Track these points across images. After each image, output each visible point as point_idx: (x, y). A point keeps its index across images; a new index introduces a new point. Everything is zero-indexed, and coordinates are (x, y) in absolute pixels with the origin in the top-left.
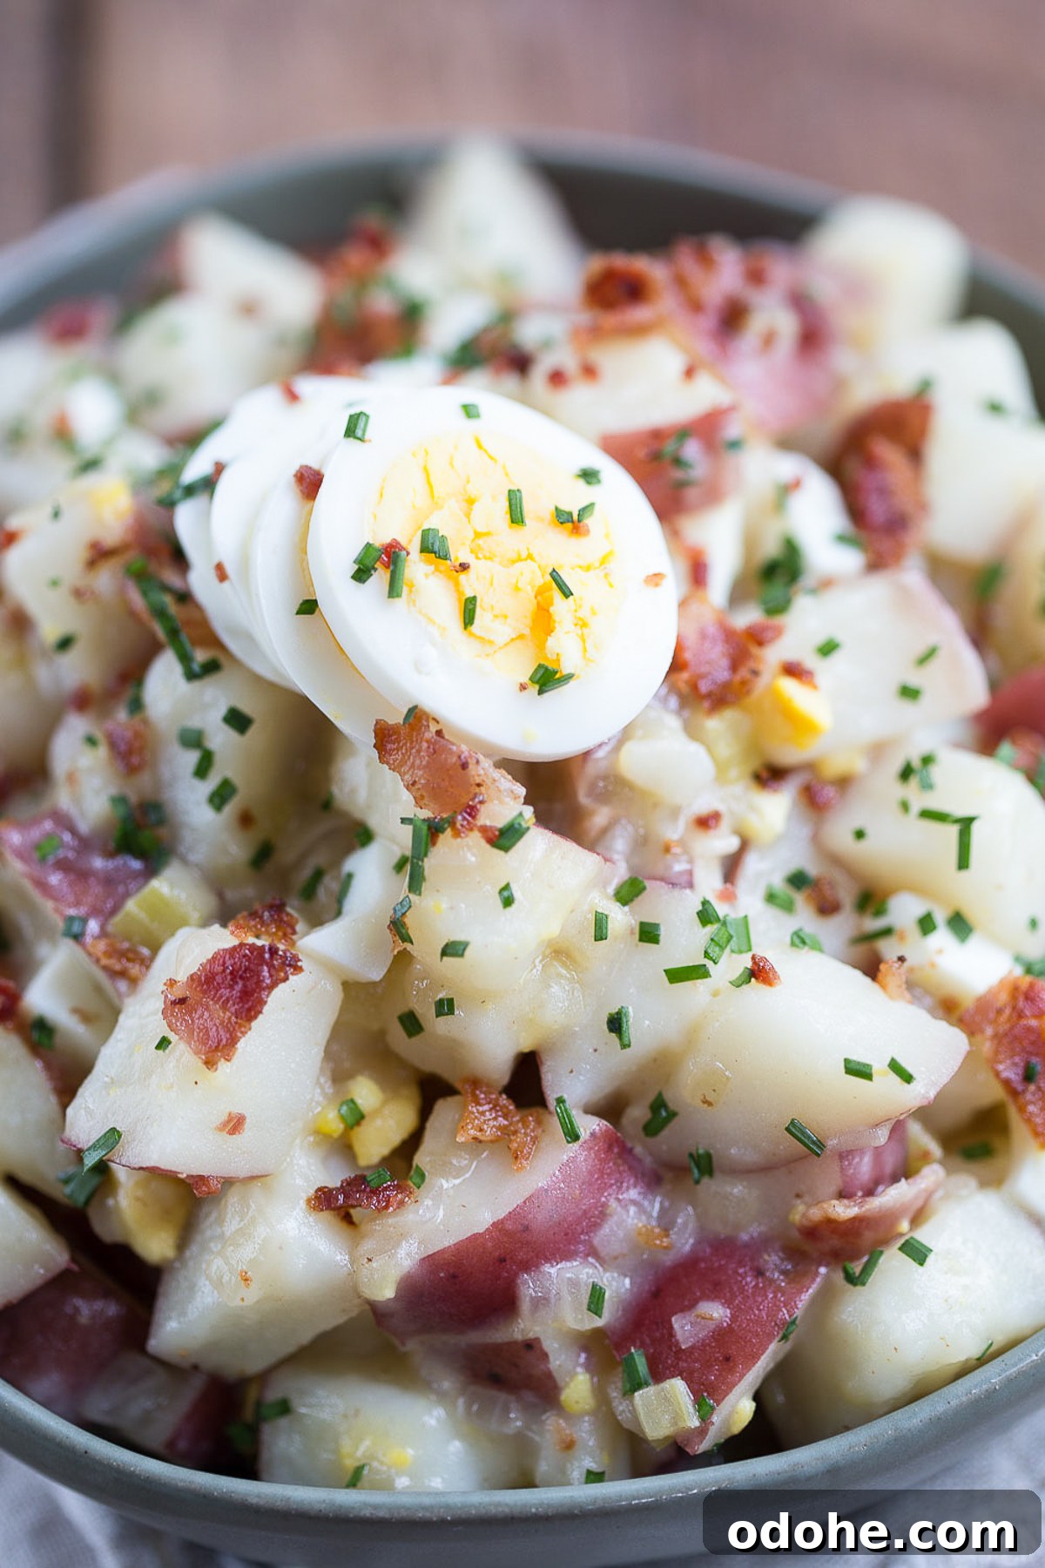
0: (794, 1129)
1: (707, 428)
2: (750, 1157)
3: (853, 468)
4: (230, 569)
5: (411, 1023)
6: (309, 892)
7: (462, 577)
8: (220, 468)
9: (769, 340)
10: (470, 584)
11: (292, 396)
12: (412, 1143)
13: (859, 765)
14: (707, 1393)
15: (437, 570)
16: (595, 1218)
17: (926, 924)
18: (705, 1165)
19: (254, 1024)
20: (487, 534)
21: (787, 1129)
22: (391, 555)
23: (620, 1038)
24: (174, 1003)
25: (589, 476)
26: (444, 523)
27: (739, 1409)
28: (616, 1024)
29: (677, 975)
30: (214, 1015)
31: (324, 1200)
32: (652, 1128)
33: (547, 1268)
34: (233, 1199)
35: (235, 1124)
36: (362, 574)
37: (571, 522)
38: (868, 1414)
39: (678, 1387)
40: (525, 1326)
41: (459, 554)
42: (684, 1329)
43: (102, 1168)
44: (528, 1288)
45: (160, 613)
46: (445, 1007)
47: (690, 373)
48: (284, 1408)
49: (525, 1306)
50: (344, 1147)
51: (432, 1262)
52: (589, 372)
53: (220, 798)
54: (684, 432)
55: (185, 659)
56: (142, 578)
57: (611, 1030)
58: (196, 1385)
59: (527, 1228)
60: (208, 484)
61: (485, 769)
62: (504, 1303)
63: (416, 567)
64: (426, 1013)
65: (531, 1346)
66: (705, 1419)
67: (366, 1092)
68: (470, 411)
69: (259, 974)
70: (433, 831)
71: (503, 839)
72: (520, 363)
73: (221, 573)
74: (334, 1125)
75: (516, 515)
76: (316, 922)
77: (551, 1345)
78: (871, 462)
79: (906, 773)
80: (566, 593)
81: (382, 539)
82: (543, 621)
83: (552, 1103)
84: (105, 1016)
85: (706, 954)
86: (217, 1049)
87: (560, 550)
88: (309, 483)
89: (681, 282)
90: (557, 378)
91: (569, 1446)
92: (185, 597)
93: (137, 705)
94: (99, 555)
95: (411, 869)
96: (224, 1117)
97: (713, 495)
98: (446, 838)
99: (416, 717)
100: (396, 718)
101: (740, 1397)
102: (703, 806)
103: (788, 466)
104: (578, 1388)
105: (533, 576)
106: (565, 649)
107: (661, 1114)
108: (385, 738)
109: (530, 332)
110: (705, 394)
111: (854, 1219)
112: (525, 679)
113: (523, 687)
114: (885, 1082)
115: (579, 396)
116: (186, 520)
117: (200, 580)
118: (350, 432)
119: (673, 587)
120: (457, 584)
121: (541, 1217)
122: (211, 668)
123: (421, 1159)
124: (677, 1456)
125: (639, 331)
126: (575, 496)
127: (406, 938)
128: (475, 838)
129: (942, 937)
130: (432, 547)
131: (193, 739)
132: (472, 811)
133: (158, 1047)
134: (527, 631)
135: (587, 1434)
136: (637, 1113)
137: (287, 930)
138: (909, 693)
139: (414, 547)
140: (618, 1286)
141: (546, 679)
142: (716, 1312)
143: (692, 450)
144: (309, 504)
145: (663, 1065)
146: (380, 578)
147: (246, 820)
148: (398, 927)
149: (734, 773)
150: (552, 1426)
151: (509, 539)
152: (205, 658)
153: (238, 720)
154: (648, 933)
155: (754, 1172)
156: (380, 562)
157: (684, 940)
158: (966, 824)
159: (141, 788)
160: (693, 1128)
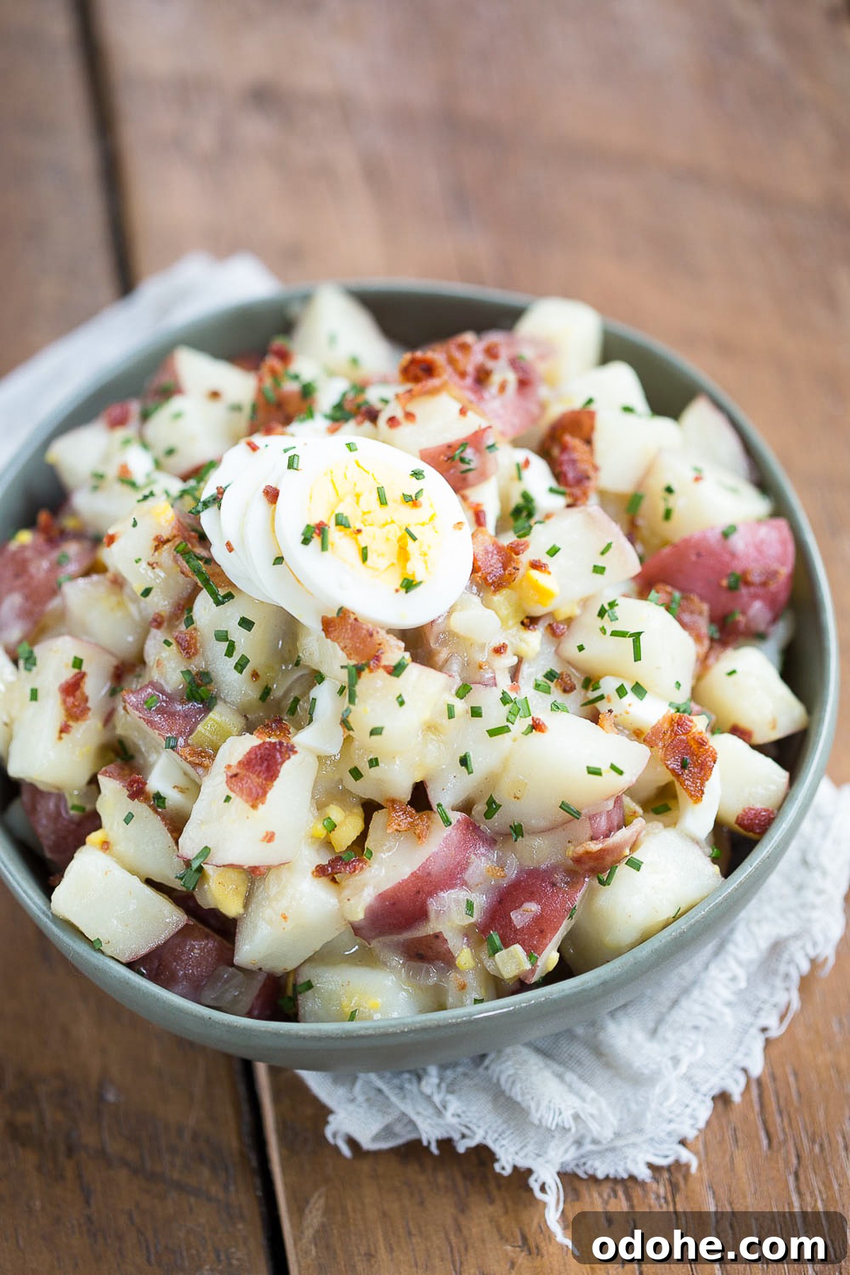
0: (564, 806)
1: (475, 440)
2: (543, 824)
3: (556, 452)
4: (234, 545)
5: (356, 774)
6: (293, 710)
7: (359, 536)
8: (221, 491)
9: (503, 388)
10: (363, 540)
11: (254, 448)
12: (363, 836)
13: (577, 611)
14: (533, 951)
15: (346, 534)
16: (463, 866)
17: (621, 691)
18: (518, 831)
19: (275, 783)
20: (369, 513)
21: (560, 807)
22: (321, 529)
23: (468, 769)
24: (232, 777)
25: (417, 474)
26: (346, 509)
27: (550, 958)
28: (464, 761)
29: (493, 733)
30: (254, 780)
31: (321, 871)
32: (489, 815)
33: (442, 894)
34: (271, 878)
35: (270, 837)
36: (306, 541)
37: (412, 501)
38: (617, 953)
39: (517, 949)
40: (432, 927)
41: (356, 524)
42: (519, 918)
43: (200, 869)
44: (433, 905)
45: (198, 572)
46: (374, 763)
47: (463, 412)
48: (309, 986)
49: (432, 915)
50: (328, 844)
51: (382, 897)
52: (409, 416)
53: (240, 666)
54: (464, 444)
55: (214, 594)
56: (185, 553)
57: (462, 765)
58: (261, 978)
59: (429, 874)
60: (216, 500)
61: (382, 636)
62: (421, 915)
63: (334, 533)
64: (363, 767)
65: (437, 936)
66: (534, 964)
67: (335, 813)
68: (351, 447)
69: (274, 757)
70: (359, 670)
71: (396, 670)
72: (372, 416)
73: (230, 548)
74: (321, 831)
75: (383, 501)
76: (299, 728)
77: (447, 935)
78: (564, 448)
79: (602, 613)
80: (414, 539)
81: (314, 521)
82: (403, 555)
83: (435, 807)
84: (193, 789)
85: (508, 720)
86: (257, 798)
87: (407, 516)
88: (272, 495)
89: (451, 361)
90: (392, 421)
91: (463, 987)
92: (209, 561)
93: (190, 621)
94: (160, 543)
95: (348, 692)
96: (264, 834)
97: (483, 476)
98: (365, 673)
99: (342, 612)
100: (332, 614)
101: (551, 951)
102: (496, 642)
103: (521, 455)
104: (465, 957)
105: (395, 532)
106: (416, 568)
107: (492, 807)
108: (328, 626)
109: (373, 396)
110: (473, 422)
111: (601, 850)
112: (398, 586)
113: (397, 591)
114: (609, 775)
115: (406, 429)
116: (207, 520)
117: (218, 552)
118: (291, 466)
119: (468, 528)
120: (356, 540)
121: (435, 868)
122: (229, 596)
123: (369, 844)
124: (522, 985)
125: (434, 392)
126: (412, 487)
127: (350, 729)
128: (381, 673)
129: (630, 697)
130: (341, 522)
131: (222, 636)
132: (378, 658)
133: (225, 801)
134: (395, 561)
135: (472, 981)
136: (480, 808)
137: (285, 731)
138: (599, 570)
139: (332, 523)
140: (481, 901)
141: (409, 585)
142: (533, 907)
143: (469, 453)
144: (274, 506)
145: (492, 780)
146: (316, 541)
147: (255, 675)
148: (345, 723)
149: (511, 623)
150: (453, 978)
151: (380, 514)
152: (224, 592)
153: (246, 624)
154: (476, 712)
155: (543, 832)
156: (315, 533)
157: (495, 714)
158: (636, 636)
159: (197, 665)
160: (511, 812)
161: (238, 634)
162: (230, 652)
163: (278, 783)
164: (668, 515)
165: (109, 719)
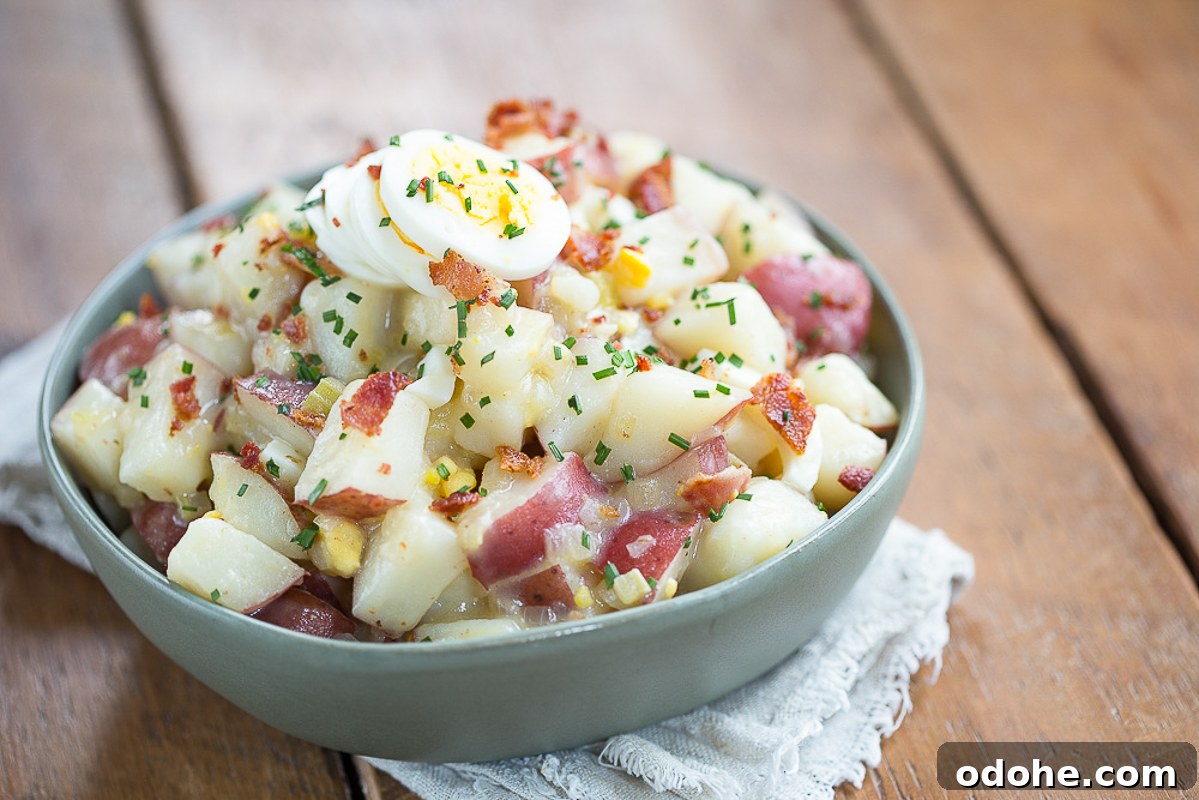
0: (674, 439)
1: (562, 157)
2: (653, 462)
4: (340, 220)
5: (468, 420)
7: (461, 190)
10: (466, 193)
13: (670, 301)
14: (651, 576)
15: (448, 190)
17: (719, 358)
18: (627, 473)
19: (391, 411)
20: (469, 176)
21: (670, 439)
22: (426, 185)
23: (576, 409)
24: (346, 411)
26: (451, 172)
27: (669, 584)
28: (573, 403)
29: (599, 376)
30: (369, 411)
31: (437, 506)
32: (599, 461)
33: (558, 526)
34: (390, 514)
35: (386, 469)
36: (411, 194)
37: (509, 172)
39: (636, 572)
41: (458, 182)
42: (635, 549)
44: (550, 535)
46: (485, 402)
49: (549, 548)
50: (439, 488)
51: (499, 524)
53: (349, 340)
54: (553, 159)
55: (323, 279)
57: (571, 406)
59: (544, 503)
60: (321, 199)
61: (489, 273)
62: (538, 548)
63: (437, 188)
64: (474, 410)
65: (556, 571)
66: (654, 590)
67: (449, 463)
68: (448, 138)
69: (387, 386)
70: (468, 306)
71: (504, 301)
73: (336, 224)
74: (435, 478)
75: (482, 169)
77: (565, 568)
79: (694, 296)
80: (516, 192)
81: (419, 178)
82: (505, 210)
83: (546, 447)
85: (613, 363)
86: (372, 425)
88: (375, 171)
93: (298, 310)
94: (267, 245)
95: (458, 327)
96: (380, 465)
98: (474, 307)
99: (449, 255)
100: (439, 259)
101: (667, 580)
102: (597, 313)
103: (607, 192)
104: (583, 594)
106: (517, 217)
107: (602, 451)
108: (435, 271)
110: (558, 147)
111: (710, 481)
112: (502, 233)
113: (501, 236)
114: (717, 397)
118: (393, 145)
120: (459, 195)
122: (337, 279)
123: (484, 484)
127: (461, 363)
128: (490, 305)
129: (726, 365)
130: (444, 179)
131: (330, 316)
132: (484, 293)
133: (341, 438)
134: (497, 214)
136: (591, 456)
138: (688, 261)
139: (436, 179)
141: (512, 232)
142: (649, 540)
143: (558, 168)
144: (377, 181)
145: (600, 427)
146: (420, 195)
147: (363, 355)
148: (456, 359)
149: (609, 300)
151: (481, 177)
152: (332, 276)
153: (354, 298)
154: (581, 361)
155: (655, 472)
156: (421, 188)
157: (599, 360)
158: (730, 303)
159: (305, 349)
160: (622, 454)
161: (345, 310)
162: (338, 331)
163: (393, 411)
164: (747, 248)
165: (219, 422)
